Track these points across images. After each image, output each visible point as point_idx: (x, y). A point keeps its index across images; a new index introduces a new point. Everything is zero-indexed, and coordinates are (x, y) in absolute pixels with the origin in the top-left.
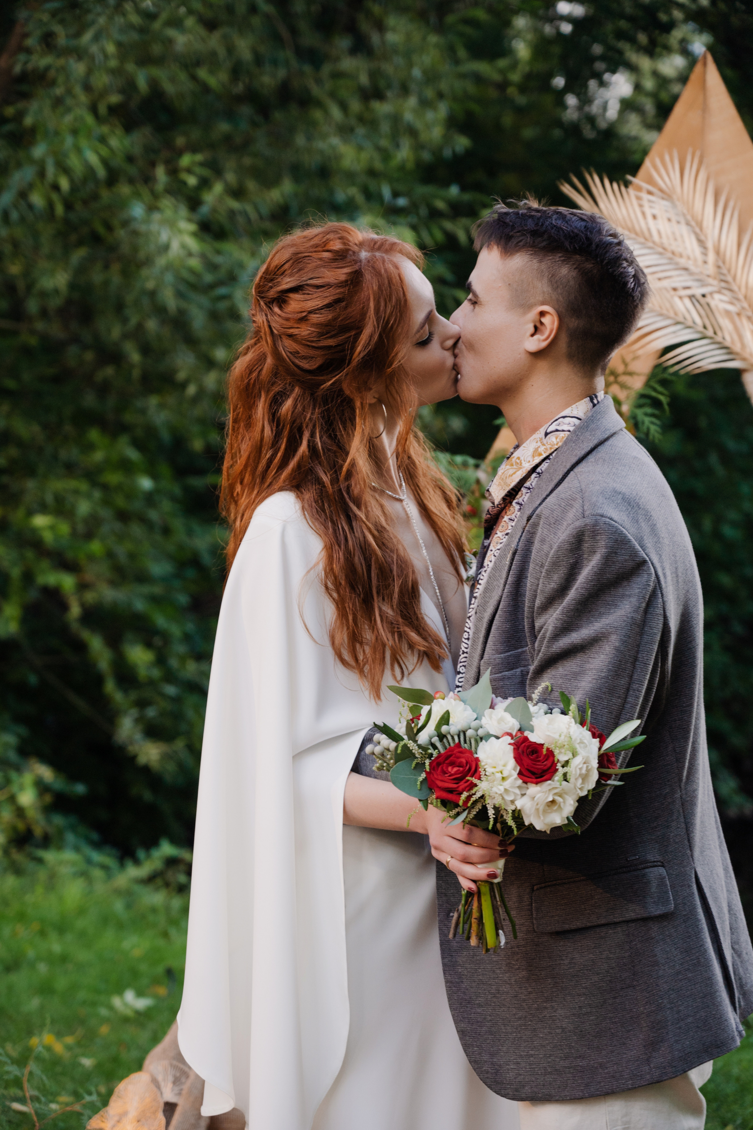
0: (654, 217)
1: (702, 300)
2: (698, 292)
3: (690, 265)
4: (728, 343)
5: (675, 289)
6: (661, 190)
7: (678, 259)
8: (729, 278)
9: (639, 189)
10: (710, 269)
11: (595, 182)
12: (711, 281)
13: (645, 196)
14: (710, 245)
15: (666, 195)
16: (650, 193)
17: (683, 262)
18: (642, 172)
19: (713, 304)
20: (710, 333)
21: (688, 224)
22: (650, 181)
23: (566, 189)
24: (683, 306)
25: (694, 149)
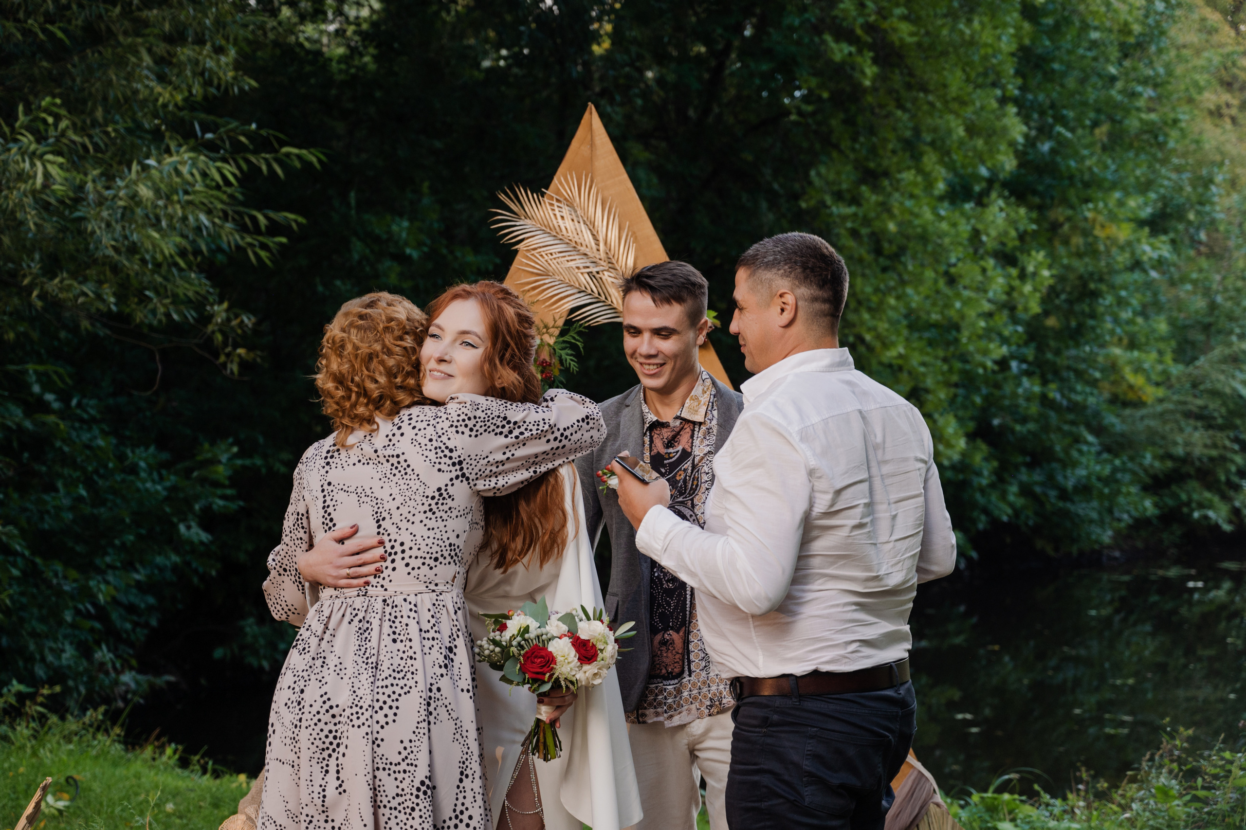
0: (562, 217)
1: (597, 276)
2: (594, 270)
3: (587, 251)
4: (615, 306)
5: (578, 268)
6: (566, 199)
7: (579, 247)
8: (614, 261)
9: (552, 198)
10: (602, 255)
11: (521, 192)
12: (602, 263)
13: (556, 204)
14: (601, 238)
15: (570, 205)
16: (558, 201)
17: (583, 249)
18: (552, 186)
19: (604, 278)
20: (603, 298)
21: (585, 223)
22: (558, 192)
23: (502, 197)
24: (584, 279)
25: (587, 172)
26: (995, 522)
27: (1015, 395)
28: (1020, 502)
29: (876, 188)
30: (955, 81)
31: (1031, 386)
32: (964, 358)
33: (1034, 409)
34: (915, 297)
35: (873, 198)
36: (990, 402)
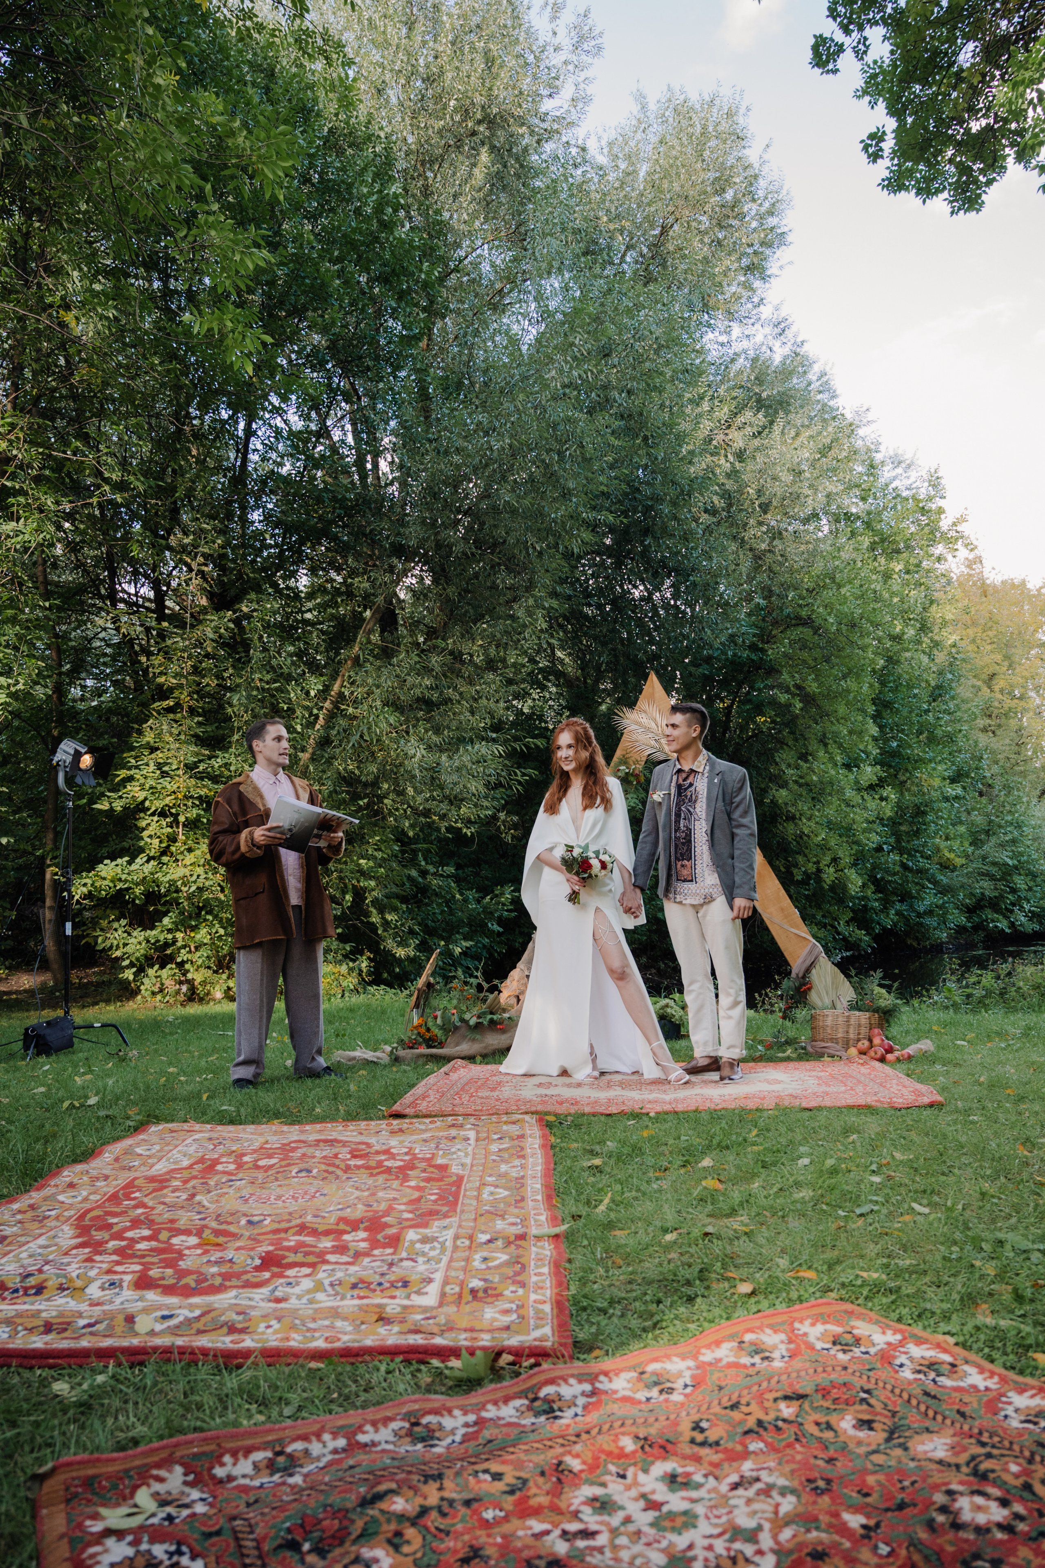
0: (642, 717)
3: (654, 731)
6: (643, 710)
7: (650, 730)
9: (637, 710)
11: (624, 709)
13: (639, 712)
15: (645, 712)
18: (637, 706)
21: (652, 720)
22: (640, 708)
23: (617, 711)
24: (653, 743)
25: (652, 698)
26: (884, 929)
27: (887, 862)
28: (896, 918)
29: (806, 761)
30: (842, 710)
31: (894, 857)
32: (857, 843)
33: (897, 868)
34: (830, 811)
35: (805, 765)
36: (875, 867)
